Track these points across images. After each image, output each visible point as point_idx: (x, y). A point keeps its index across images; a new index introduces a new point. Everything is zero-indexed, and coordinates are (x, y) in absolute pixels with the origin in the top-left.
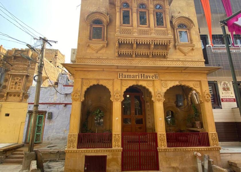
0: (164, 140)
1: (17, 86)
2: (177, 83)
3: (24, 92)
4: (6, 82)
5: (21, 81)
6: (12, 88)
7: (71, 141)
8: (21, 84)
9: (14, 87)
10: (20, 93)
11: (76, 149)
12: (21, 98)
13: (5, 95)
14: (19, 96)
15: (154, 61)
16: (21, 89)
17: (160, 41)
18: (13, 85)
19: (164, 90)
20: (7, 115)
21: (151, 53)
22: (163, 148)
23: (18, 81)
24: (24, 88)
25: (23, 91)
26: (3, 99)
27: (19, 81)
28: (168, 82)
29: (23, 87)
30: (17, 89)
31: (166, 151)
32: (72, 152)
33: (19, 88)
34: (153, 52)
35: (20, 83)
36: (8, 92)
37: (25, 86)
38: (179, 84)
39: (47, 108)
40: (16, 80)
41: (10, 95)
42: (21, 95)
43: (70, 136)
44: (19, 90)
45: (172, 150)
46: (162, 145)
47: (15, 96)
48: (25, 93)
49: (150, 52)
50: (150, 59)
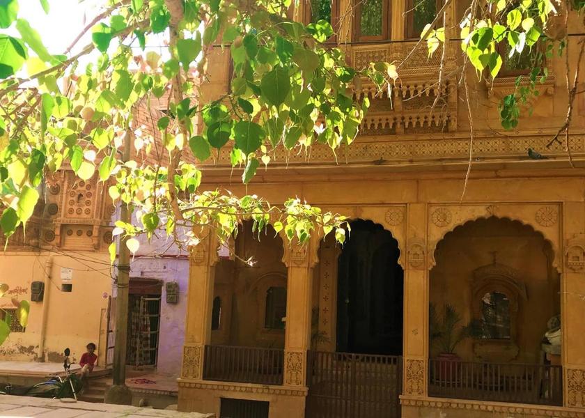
0: (420, 376)
1: (83, 206)
2: (481, 212)
3: (101, 222)
4: (57, 194)
5: (91, 191)
6: (71, 211)
7: (189, 363)
8: (91, 199)
9: (75, 207)
10: (93, 226)
11: (199, 380)
12: (95, 242)
13: (57, 232)
14: (90, 234)
15: (411, 143)
16: (93, 214)
17: (416, 86)
18: (72, 203)
19: (437, 234)
20: (68, 288)
21: (399, 120)
22: (415, 396)
23: (85, 191)
24: (101, 211)
25: (98, 219)
26: (54, 242)
27: (87, 191)
28: (450, 208)
29: (98, 208)
30: (84, 215)
31: (423, 406)
32: (193, 386)
33: (88, 212)
34: (403, 118)
35: (89, 195)
36: (61, 222)
37: (102, 205)
38: (489, 216)
39: (162, 270)
40: (79, 188)
41: (70, 233)
42: (95, 233)
43: (187, 350)
44: (89, 216)
45: (439, 405)
46: (412, 390)
47: (79, 234)
48: (105, 224)
49: (395, 119)
50: (400, 138)
